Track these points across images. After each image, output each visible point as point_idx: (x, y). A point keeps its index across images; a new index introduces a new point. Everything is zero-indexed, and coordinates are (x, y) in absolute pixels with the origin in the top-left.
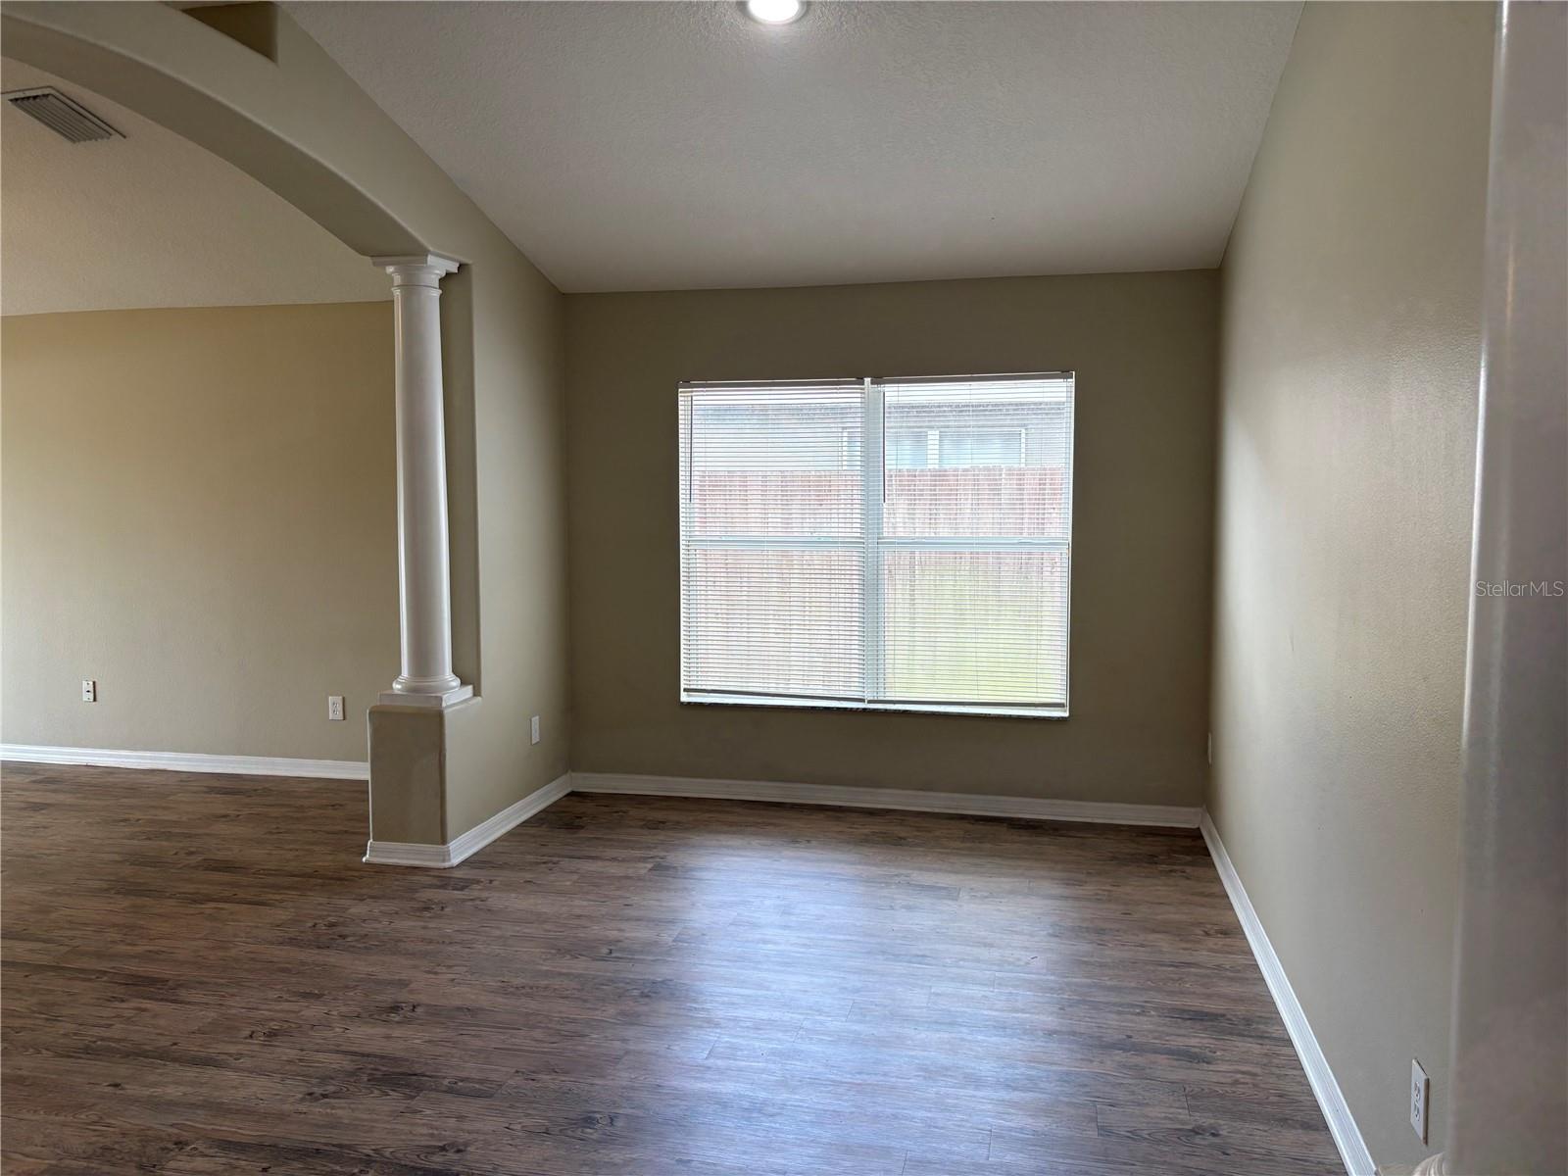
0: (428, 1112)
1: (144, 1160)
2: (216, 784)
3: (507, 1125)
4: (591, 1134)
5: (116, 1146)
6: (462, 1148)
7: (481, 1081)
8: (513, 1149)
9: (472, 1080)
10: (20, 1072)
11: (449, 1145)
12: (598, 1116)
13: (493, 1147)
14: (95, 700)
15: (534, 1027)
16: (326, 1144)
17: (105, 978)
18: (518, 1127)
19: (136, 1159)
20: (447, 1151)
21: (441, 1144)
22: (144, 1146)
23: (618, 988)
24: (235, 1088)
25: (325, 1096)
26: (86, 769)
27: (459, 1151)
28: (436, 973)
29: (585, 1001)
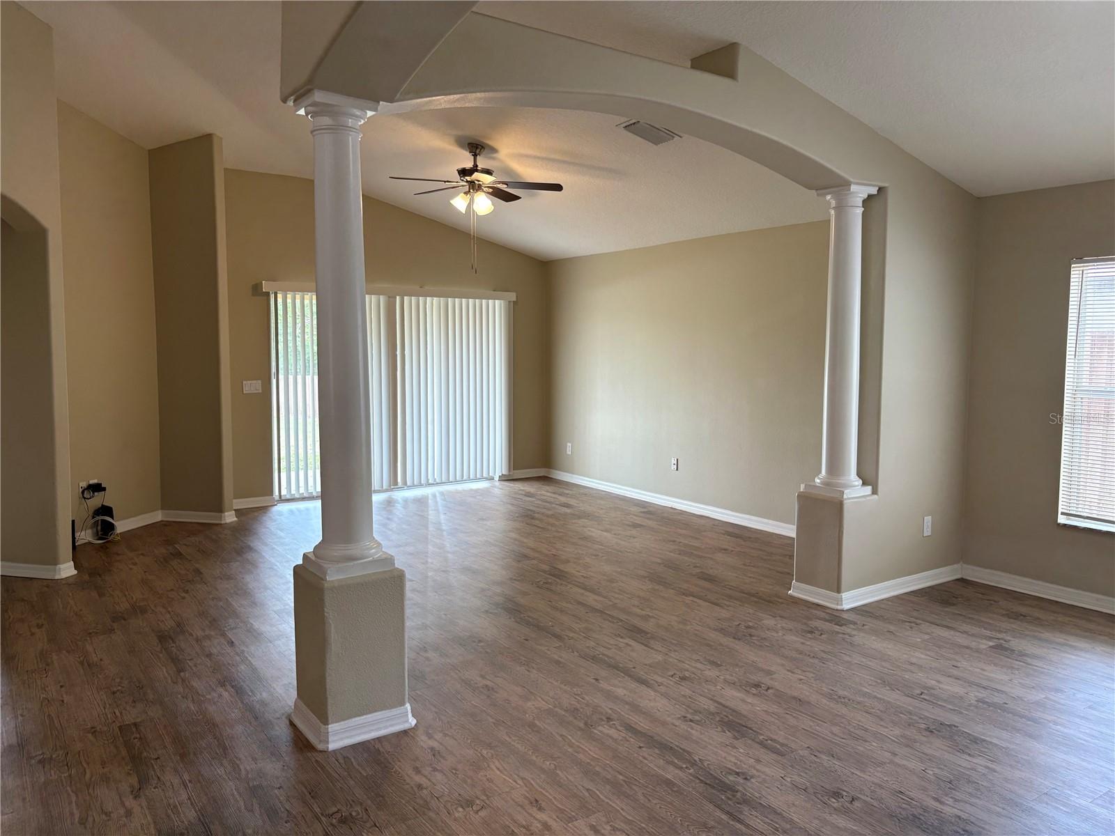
0: (741, 751)
1: (589, 721)
2: (731, 530)
3: (783, 776)
4: (834, 803)
5: (581, 710)
6: (749, 778)
7: (782, 745)
8: (779, 791)
9: (778, 742)
10: (560, 659)
11: (742, 773)
12: (845, 793)
13: (767, 785)
14: (677, 469)
15: (836, 724)
16: (677, 746)
17: (620, 624)
18: (789, 780)
19: (586, 719)
20: (739, 776)
21: (737, 771)
22: (593, 714)
23: (912, 719)
24: (650, 700)
25: (691, 721)
26: (671, 510)
27: (746, 779)
28: (793, 673)
29: (882, 720)
